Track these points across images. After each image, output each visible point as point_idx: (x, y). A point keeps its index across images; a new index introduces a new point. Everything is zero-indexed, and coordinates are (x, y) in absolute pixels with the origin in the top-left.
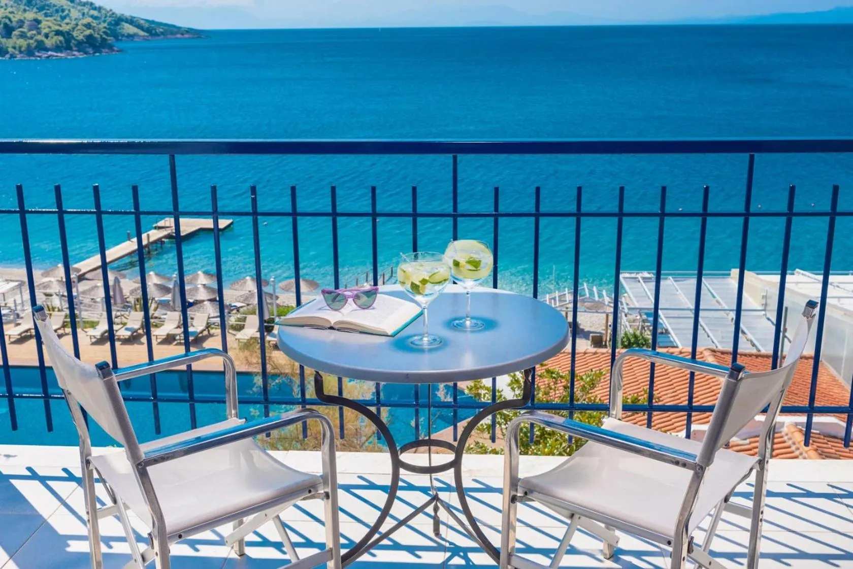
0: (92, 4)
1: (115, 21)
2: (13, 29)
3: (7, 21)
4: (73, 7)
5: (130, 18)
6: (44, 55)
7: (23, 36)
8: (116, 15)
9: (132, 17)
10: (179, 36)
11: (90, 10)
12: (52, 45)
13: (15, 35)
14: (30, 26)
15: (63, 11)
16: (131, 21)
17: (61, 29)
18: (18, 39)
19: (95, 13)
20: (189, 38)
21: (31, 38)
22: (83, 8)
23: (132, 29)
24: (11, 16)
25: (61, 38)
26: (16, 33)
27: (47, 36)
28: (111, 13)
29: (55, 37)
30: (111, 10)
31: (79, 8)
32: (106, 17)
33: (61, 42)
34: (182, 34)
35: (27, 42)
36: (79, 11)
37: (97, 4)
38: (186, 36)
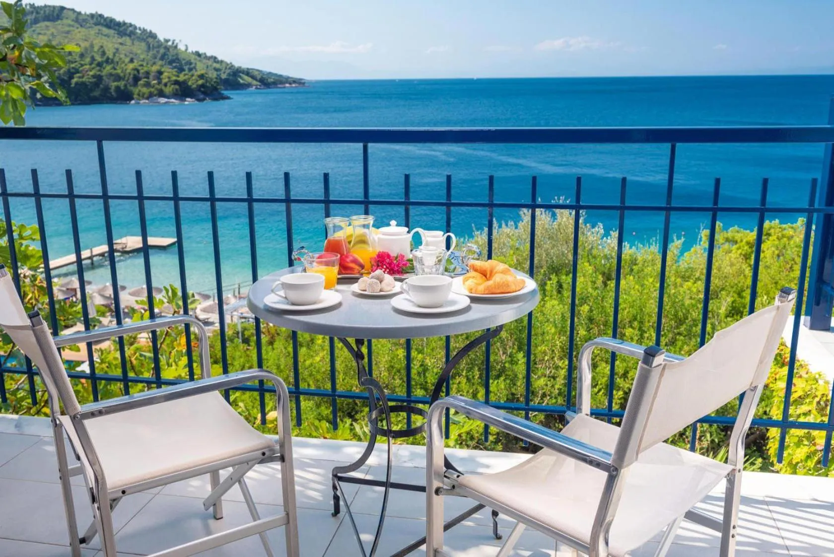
0: (215, 58)
1: (233, 72)
2: (140, 79)
3: (136, 72)
4: (200, 61)
5: (246, 70)
6: (163, 100)
7: (148, 85)
8: (235, 67)
9: (248, 69)
10: (287, 85)
11: (213, 63)
12: (170, 92)
13: (141, 84)
14: (154, 76)
15: (191, 64)
16: (248, 72)
17: (178, 79)
18: (142, 87)
19: (217, 66)
20: (296, 87)
21: (153, 87)
22: (207, 61)
23: (248, 79)
24: (140, 68)
25: (177, 87)
26: (141, 82)
27: (166, 85)
28: (230, 65)
29: (173, 86)
30: (231, 63)
31: (204, 61)
32: (226, 68)
33: (177, 90)
34: (290, 84)
35: (149, 90)
36: (204, 64)
37: (220, 58)
38: (294, 85)
